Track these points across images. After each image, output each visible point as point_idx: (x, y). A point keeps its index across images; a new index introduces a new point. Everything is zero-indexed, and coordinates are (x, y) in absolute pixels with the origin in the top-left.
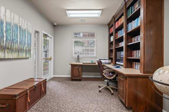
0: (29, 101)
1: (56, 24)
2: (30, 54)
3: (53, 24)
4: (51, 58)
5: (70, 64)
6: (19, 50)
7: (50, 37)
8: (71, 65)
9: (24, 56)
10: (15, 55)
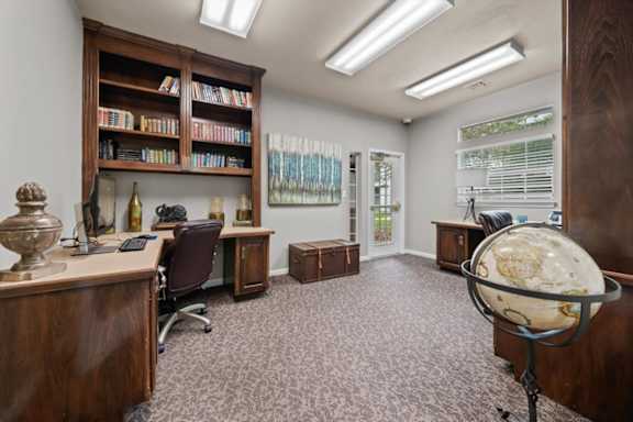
0: (321, 266)
1: (409, 120)
2: (340, 198)
3: (402, 122)
4: (400, 206)
5: (433, 223)
6: (321, 192)
7: (395, 156)
8: (435, 226)
9: (329, 200)
10: (315, 200)
